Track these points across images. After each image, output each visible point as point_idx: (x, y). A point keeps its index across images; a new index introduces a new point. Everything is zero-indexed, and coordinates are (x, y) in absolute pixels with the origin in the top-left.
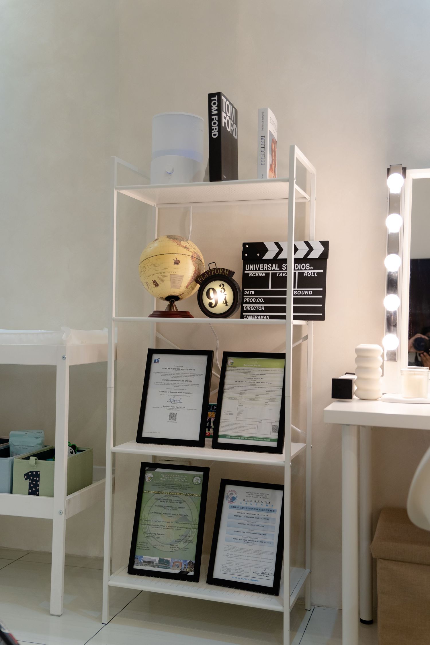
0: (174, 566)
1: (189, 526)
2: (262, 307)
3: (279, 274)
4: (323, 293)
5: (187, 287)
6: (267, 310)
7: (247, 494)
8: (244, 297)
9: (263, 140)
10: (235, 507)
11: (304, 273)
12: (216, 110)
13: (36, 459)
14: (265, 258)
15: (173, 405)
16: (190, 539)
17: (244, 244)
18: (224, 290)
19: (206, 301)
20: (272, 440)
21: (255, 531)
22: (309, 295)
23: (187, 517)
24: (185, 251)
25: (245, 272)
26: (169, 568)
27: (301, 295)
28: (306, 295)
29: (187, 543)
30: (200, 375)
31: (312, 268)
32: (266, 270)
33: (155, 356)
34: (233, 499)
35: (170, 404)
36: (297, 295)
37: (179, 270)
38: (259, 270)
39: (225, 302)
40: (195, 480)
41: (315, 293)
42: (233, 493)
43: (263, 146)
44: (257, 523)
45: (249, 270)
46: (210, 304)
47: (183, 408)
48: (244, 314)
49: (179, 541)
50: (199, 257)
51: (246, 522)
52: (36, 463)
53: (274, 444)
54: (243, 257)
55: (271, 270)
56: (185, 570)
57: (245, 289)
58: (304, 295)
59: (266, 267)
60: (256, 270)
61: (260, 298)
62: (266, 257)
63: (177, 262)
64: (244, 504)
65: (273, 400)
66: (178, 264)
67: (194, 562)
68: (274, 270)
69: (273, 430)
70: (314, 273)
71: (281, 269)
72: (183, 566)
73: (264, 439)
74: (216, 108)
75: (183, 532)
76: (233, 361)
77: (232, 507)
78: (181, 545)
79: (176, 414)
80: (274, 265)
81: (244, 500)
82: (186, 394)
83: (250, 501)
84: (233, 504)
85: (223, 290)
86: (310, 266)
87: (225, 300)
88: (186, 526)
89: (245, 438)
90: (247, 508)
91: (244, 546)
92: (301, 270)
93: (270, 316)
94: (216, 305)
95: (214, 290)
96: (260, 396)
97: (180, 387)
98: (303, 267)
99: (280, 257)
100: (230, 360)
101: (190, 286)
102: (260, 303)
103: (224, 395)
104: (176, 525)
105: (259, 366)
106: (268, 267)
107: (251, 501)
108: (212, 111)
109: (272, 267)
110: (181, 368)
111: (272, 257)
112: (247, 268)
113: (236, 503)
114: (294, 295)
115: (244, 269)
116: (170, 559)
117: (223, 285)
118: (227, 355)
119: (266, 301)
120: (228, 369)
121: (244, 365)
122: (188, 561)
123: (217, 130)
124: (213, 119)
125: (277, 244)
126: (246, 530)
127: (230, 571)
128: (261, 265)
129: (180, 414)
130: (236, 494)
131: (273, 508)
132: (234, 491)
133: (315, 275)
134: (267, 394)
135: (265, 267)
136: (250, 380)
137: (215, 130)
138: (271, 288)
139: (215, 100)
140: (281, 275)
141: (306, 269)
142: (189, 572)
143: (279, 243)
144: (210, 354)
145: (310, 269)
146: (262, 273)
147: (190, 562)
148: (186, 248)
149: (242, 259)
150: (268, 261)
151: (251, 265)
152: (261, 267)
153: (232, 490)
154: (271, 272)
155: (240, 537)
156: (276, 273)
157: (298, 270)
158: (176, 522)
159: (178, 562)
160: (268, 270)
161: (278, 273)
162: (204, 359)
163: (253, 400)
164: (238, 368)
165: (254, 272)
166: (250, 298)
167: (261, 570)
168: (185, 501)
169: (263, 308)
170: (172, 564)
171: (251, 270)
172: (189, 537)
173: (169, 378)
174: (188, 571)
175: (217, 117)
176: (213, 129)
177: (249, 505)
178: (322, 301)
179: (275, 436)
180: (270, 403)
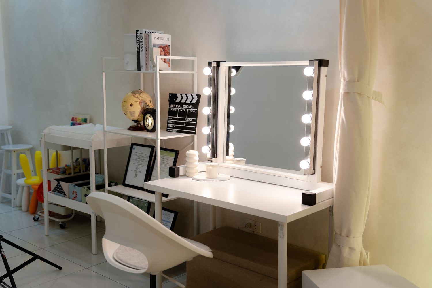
2: (174, 126)
4: (196, 121)
5: (139, 116)
6: (176, 127)
8: (169, 120)
11: (190, 110)
12: (138, 38)
13: (87, 189)
14: (176, 101)
15: (137, 170)
17: (170, 94)
19: (146, 124)
22: (191, 121)
24: (136, 100)
25: (170, 108)
33: (134, 147)
35: (135, 170)
36: (187, 121)
37: (133, 109)
39: (151, 124)
40: (145, 205)
41: (193, 121)
47: (140, 172)
48: (168, 129)
50: (145, 101)
52: (87, 191)
54: (169, 101)
57: (169, 117)
58: (189, 121)
61: (174, 121)
63: (131, 105)
66: (132, 106)
68: (180, 108)
70: (194, 110)
71: (182, 108)
79: (137, 174)
80: (180, 105)
82: (142, 165)
85: (151, 119)
86: (193, 107)
95: (148, 118)
96: (165, 170)
97: (141, 162)
99: (182, 101)
101: (140, 116)
102: (174, 124)
103: (154, 168)
106: (177, 106)
110: (142, 153)
111: (179, 101)
115: (169, 107)
117: (151, 117)
119: (176, 123)
121: (163, 154)
124: (138, 43)
128: (175, 105)
129: (139, 174)
133: (194, 112)
134: (167, 169)
137: (138, 48)
138: (178, 117)
139: (138, 33)
140: (182, 110)
141: (191, 108)
143: (182, 94)
144: (152, 148)
145: (192, 109)
146: (175, 109)
148: (137, 98)
150: (178, 103)
151: (172, 105)
154: (178, 109)
156: (180, 110)
157: (188, 108)
162: (150, 150)
165: (173, 108)
166: (170, 121)
169: (174, 127)
173: (137, 157)
178: (195, 125)
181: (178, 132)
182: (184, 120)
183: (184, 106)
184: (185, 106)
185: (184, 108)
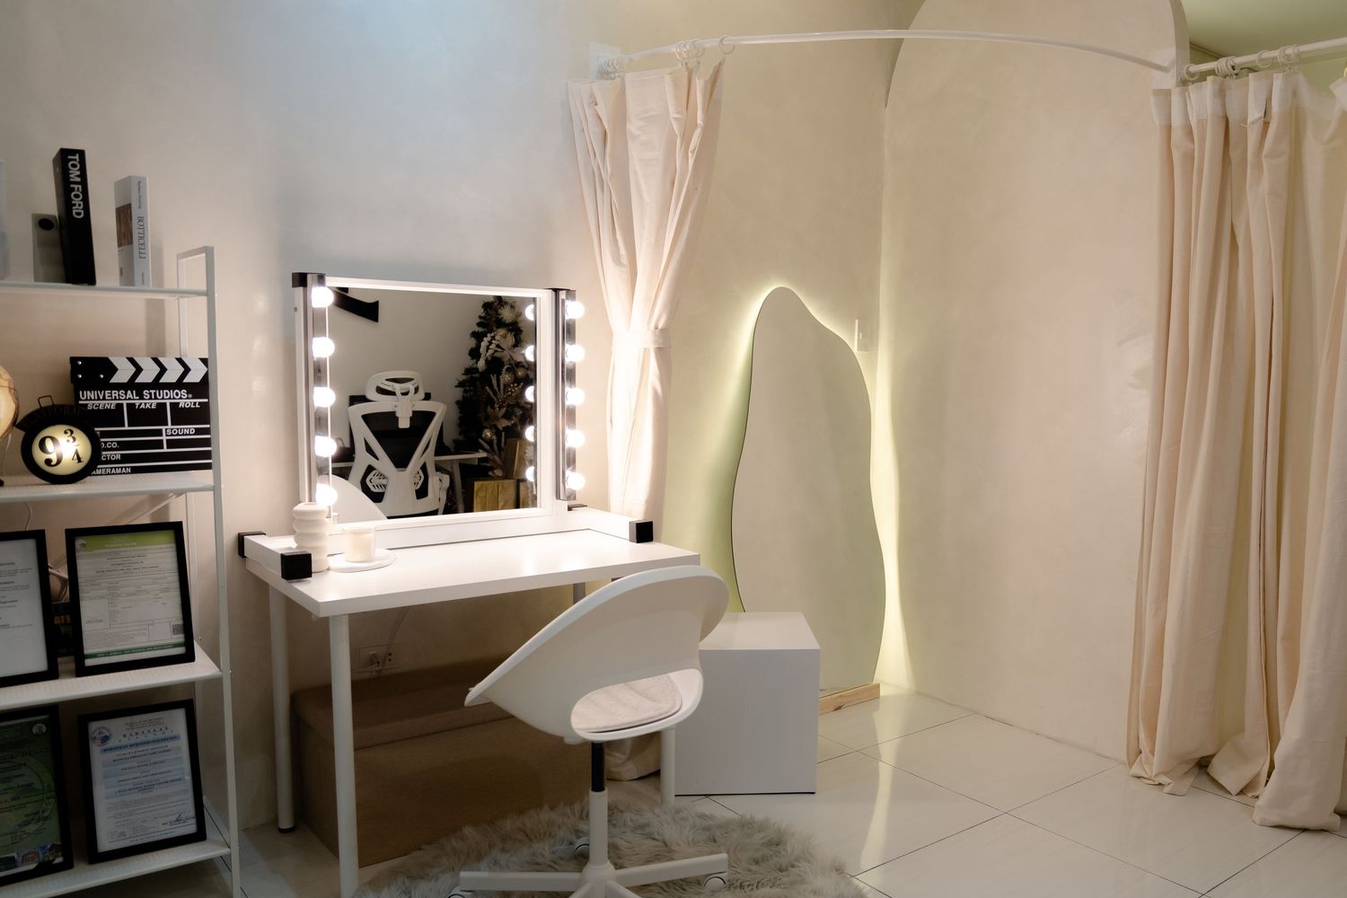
0: (25, 860)
1: (40, 797)
2: (117, 454)
3: (139, 406)
4: (208, 431)
6: (125, 459)
7: (127, 727)
9: (141, 223)
10: (111, 749)
11: (179, 403)
12: (78, 176)
14: (113, 381)
16: (46, 814)
17: (73, 360)
18: (74, 439)
19: (40, 457)
20: (176, 645)
21: (152, 772)
22: (189, 434)
23: (34, 786)
25: (82, 403)
26: (16, 867)
27: (178, 435)
28: (186, 435)
29: (40, 824)
30: (26, 571)
31: (190, 396)
32: (115, 399)
34: (106, 739)
36: (172, 435)
38: (104, 399)
39: (76, 457)
40: (35, 730)
41: (198, 431)
42: (104, 730)
43: (141, 231)
44: (153, 760)
45: (87, 400)
46: (48, 462)
47: (5, 626)
49: (26, 823)
51: (135, 764)
53: (180, 651)
54: (73, 379)
55: (125, 399)
56: (46, 859)
58: (183, 435)
59: (117, 395)
60: (99, 399)
61: (112, 442)
62: (115, 379)
64: (125, 741)
65: (166, 590)
67: (59, 843)
68: (130, 399)
69: (175, 630)
70: (195, 404)
71: (142, 398)
72: (41, 856)
73: (162, 647)
74: (78, 173)
75: (30, 809)
76: (84, 542)
77: (105, 750)
78: (32, 828)
80: (129, 392)
81: (124, 736)
82: (7, 604)
83: (134, 734)
84: (104, 747)
85: (71, 440)
86: (187, 393)
87: (77, 453)
88: (35, 798)
89: (131, 651)
90: (131, 746)
91: (138, 796)
92: (174, 398)
93: (132, 468)
94: (59, 462)
95: (53, 439)
96: (143, 588)
98: (177, 394)
99: (140, 380)
100: (79, 542)
102: (112, 449)
104: (14, 803)
105: (132, 544)
106: (119, 395)
107: (137, 734)
108: (71, 176)
109: (126, 394)
111: (125, 380)
112: (83, 396)
113: (111, 744)
114: (167, 435)
115: (77, 398)
116: (15, 855)
117: (72, 432)
118: (72, 535)
119: (122, 446)
120: (78, 554)
121: (108, 546)
122: (49, 846)
123: (82, 207)
124: (73, 189)
125: (132, 360)
126: (139, 774)
127: (125, 835)
128: (107, 392)
130: (108, 730)
131: (174, 734)
132: (104, 728)
133: (197, 406)
134: (154, 583)
135: (113, 395)
136: (121, 567)
137: (77, 207)
138: (129, 426)
139: (75, 160)
140: (143, 406)
141: (181, 398)
142: (54, 860)
143: (135, 359)
144: (39, 537)
145: (188, 398)
146: (111, 405)
147: (54, 846)
149: (72, 382)
150: (119, 386)
151: (88, 392)
152: (107, 395)
153: (99, 728)
154: (125, 403)
155: (131, 787)
156: (134, 404)
157: (170, 398)
158: (13, 799)
159: (31, 853)
160: (119, 399)
161: (137, 405)
162: (30, 545)
163: (133, 594)
164: (95, 552)
165: (97, 402)
167: (174, 818)
168: (25, 765)
169: (119, 457)
170: (20, 860)
171: (91, 399)
172: (43, 812)
174: (51, 858)
175: (80, 186)
176: (75, 205)
177: (133, 740)
178: (207, 442)
179: (180, 638)
180: (161, 595)
181: (135, 471)
182: (159, 433)
183: (150, 394)
184: (153, 392)
185: (151, 398)
